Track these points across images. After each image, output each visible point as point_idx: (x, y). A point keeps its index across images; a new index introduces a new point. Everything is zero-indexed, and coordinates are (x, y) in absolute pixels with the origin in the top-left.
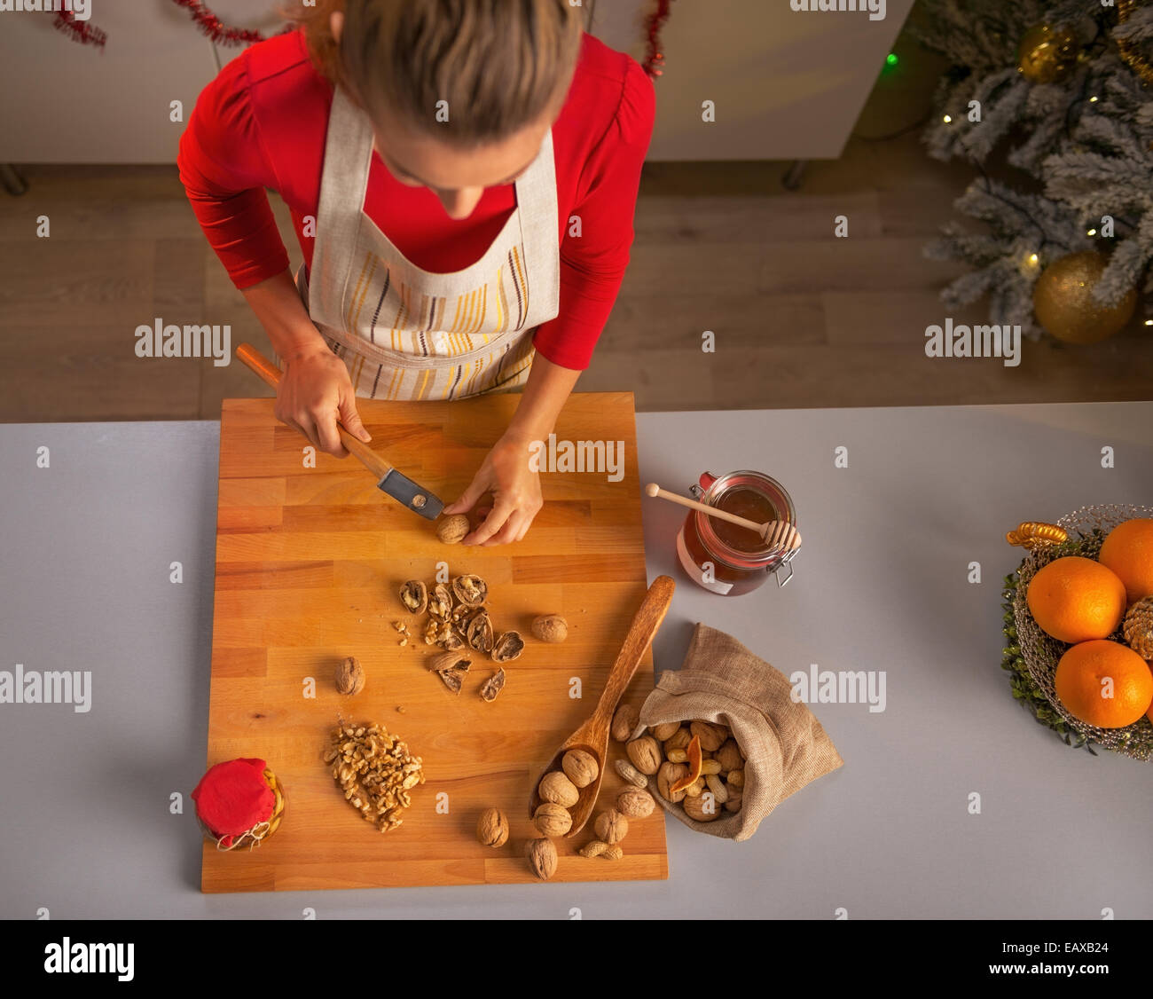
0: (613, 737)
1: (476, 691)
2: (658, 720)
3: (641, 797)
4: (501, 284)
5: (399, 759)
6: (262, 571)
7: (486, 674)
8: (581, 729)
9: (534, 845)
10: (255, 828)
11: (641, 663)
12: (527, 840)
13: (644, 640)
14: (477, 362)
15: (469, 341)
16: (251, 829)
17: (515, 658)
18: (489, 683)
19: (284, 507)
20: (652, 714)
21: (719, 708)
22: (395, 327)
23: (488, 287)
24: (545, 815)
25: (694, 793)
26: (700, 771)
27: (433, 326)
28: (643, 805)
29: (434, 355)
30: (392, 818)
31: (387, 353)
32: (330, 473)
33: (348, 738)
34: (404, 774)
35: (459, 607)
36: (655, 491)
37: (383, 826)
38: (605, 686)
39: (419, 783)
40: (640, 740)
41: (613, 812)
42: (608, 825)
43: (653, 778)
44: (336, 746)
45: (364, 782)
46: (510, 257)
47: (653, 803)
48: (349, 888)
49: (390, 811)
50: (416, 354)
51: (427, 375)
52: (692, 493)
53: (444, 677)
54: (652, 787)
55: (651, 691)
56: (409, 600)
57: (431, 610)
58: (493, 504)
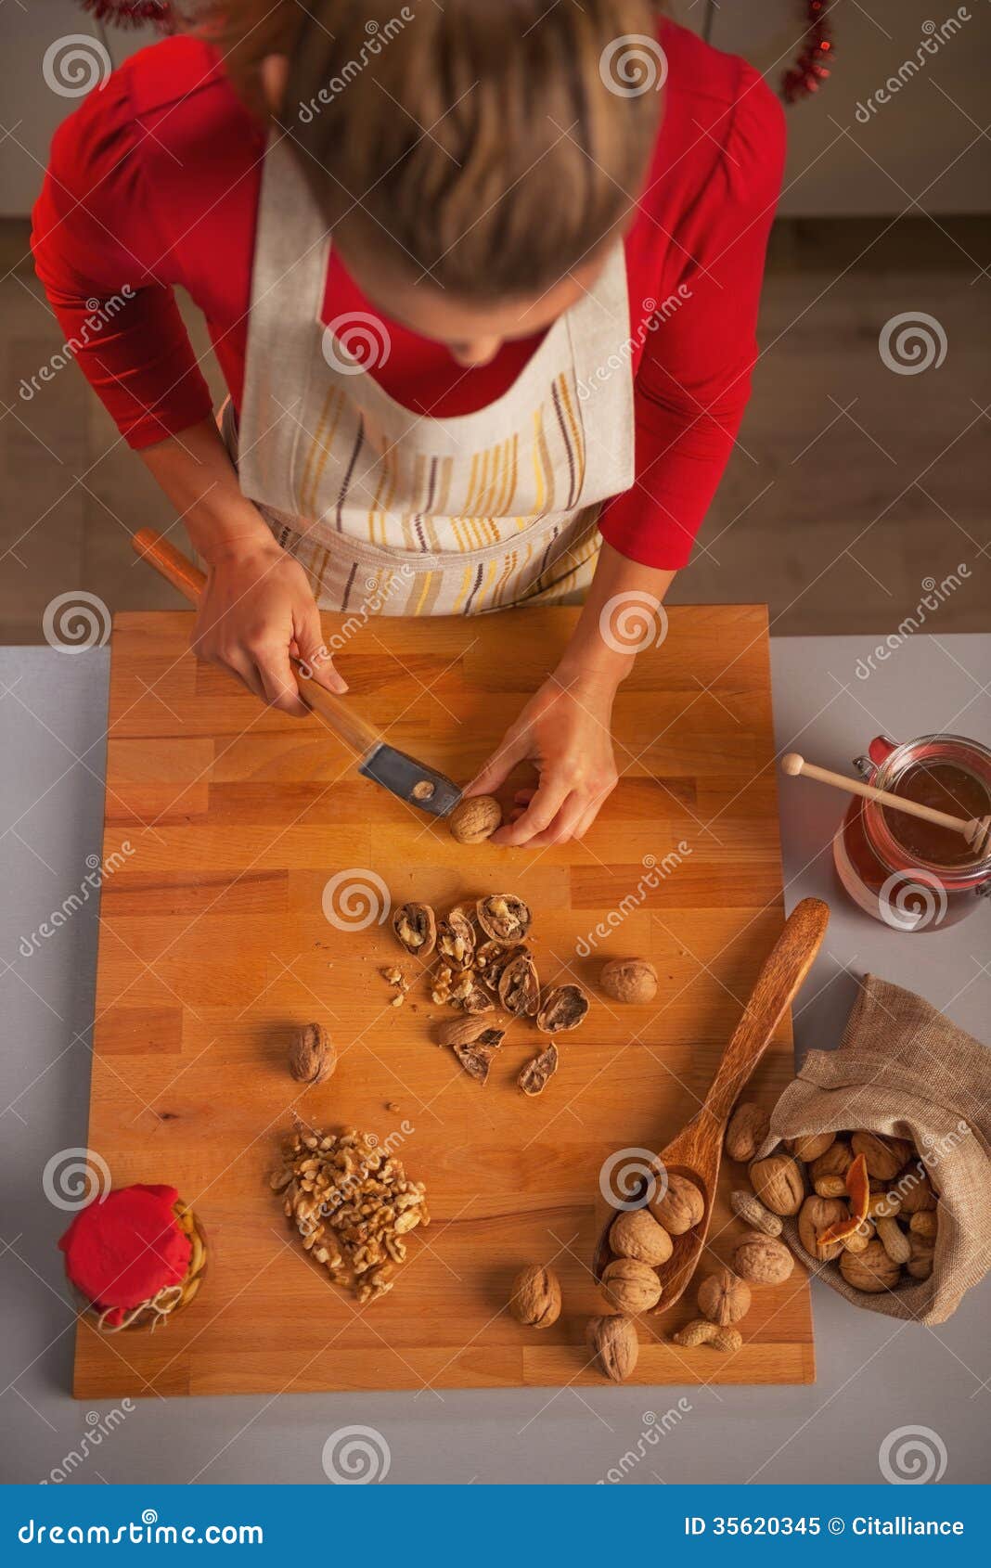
0: (727, 1154)
1: (513, 1079)
2: (799, 1129)
3: (770, 1251)
4: (541, 432)
5: (388, 1185)
6: (174, 886)
7: (528, 1052)
8: (677, 1141)
9: (601, 1325)
10: (159, 1296)
11: (774, 1036)
12: (591, 1317)
13: (778, 1001)
14: (507, 558)
15: (493, 527)
16: (153, 1298)
17: (573, 1027)
18: (533, 1065)
19: (210, 784)
20: (790, 1119)
21: (896, 1113)
22: (375, 507)
23: (520, 440)
24: (619, 1278)
25: (856, 1246)
26: (867, 1213)
27: (435, 504)
28: (775, 1264)
29: (437, 551)
30: (377, 1281)
31: (364, 546)
32: (283, 732)
33: (307, 1152)
34: (397, 1210)
35: (486, 946)
36: (798, 765)
37: (362, 1292)
38: (715, 1074)
39: (420, 1224)
40: (771, 1161)
41: (727, 1273)
42: (718, 1296)
43: (792, 1220)
44: (290, 1164)
45: (333, 1223)
46: (554, 391)
47: (791, 1260)
48: (307, 1391)
49: (374, 1269)
50: (409, 550)
51: (428, 580)
52: (857, 769)
53: (461, 1056)
54: (790, 1236)
55: (787, 1083)
56: (406, 933)
57: (442, 950)
58: (538, 782)
